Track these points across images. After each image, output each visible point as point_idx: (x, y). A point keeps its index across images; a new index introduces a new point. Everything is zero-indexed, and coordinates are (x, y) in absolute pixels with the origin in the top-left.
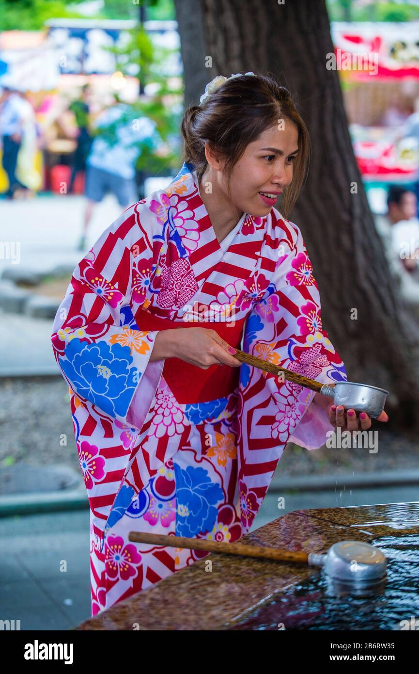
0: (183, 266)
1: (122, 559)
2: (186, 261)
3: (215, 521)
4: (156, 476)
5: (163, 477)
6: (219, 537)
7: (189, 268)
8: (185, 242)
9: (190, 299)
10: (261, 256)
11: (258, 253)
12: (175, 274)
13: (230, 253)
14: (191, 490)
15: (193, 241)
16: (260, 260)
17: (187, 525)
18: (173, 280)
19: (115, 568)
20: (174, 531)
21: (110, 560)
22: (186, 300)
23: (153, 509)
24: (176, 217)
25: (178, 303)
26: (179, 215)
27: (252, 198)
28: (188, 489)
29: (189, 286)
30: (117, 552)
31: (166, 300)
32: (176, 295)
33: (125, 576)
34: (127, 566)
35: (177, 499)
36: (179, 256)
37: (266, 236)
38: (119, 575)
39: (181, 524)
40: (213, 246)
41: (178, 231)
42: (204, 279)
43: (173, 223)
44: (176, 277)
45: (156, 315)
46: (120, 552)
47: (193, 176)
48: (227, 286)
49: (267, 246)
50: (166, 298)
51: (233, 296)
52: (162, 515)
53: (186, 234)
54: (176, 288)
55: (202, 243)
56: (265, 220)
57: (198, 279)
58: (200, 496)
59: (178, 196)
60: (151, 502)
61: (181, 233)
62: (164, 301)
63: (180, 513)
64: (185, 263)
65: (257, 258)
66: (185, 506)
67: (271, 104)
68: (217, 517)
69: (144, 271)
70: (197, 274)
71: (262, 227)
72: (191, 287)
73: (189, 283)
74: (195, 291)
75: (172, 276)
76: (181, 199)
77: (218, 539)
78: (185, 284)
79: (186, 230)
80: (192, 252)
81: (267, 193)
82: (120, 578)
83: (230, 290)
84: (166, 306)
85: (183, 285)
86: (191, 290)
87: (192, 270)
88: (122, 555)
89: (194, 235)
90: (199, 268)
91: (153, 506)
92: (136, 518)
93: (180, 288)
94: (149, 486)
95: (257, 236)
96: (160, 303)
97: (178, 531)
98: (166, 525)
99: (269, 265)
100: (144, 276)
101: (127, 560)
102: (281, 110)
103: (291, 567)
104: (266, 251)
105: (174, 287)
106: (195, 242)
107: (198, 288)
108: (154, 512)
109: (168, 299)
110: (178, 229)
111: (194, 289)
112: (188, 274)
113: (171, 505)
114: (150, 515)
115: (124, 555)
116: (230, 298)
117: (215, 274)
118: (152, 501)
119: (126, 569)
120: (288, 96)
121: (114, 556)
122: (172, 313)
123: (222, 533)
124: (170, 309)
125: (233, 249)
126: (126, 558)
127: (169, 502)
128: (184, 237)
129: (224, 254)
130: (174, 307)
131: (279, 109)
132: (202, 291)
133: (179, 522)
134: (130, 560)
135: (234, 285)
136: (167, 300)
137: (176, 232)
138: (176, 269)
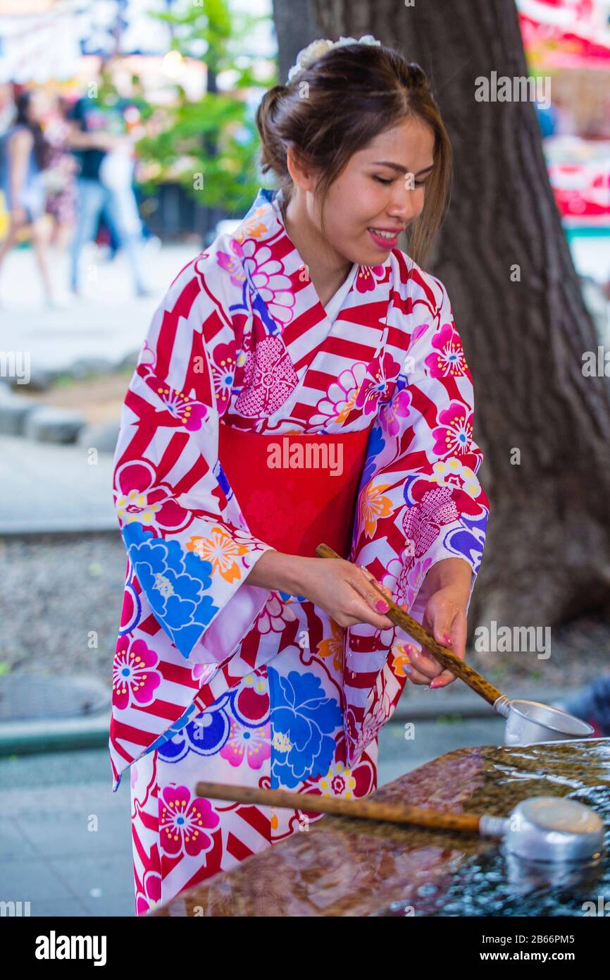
0: (274, 350)
1: (188, 822)
2: (279, 340)
3: (332, 759)
4: (240, 688)
5: (250, 689)
6: (339, 785)
7: (283, 351)
8: (273, 311)
9: (286, 398)
10: (388, 324)
11: (383, 320)
12: (262, 362)
13: (342, 323)
14: (293, 710)
15: (286, 309)
16: (386, 330)
17: (289, 765)
18: (260, 371)
19: (176, 838)
20: (269, 776)
21: (169, 825)
22: (281, 402)
23: (235, 740)
24: (255, 273)
25: (269, 407)
26: (260, 270)
27: (357, 238)
28: (289, 708)
29: (284, 379)
30: (180, 812)
31: (249, 403)
32: (265, 395)
33: (193, 849)
34: (196, 833)
35: (273, 723)
36: (267, 333)
37: (393, 294)
38: (183, 849)
39: (279, 764)
40: (316, 314)
41: (261, 295)
42: (306, 366)
43: (252, 282)
44: (264, 366)
45: (234, 426)
46: (184, 812)
47: (274, 207)
48: (341, 374)
49: (394, 308)
50: (250, 400)
51: (351, 389)
52: (249, 749)
53: (274, 297)
54: (265, 383)
55: (300, 310)
56: (389, 270)
57: (297, 367)
58: (308, 720)
59: (255, 241)
60: (231, 729)
61: (266, 296)
62: (246, 405)
63: (277, 747)
64: (276, 343)
65: (382, 327)
66: (286, 736)
67: (394, 92)
68: (334, 753)
69: (223, 363)
70: (295, 360)
71: (386, 280)
72: (287, 380)
73: (284, 374)
74: (293, 386)
75: (258, 365)
76: (259, 245)
77: (336, 788)
78: (278, 376)
79: (273, 292)
80: (285, 326)
81: (381, 229)
82: (185, 853)
83: (346, 381)
84: (250, 414)
85: (275, 378)
86: (287, 385)
87: (288, 354)
88: (187, 816)
89: (286, 298)
90: (297, 350)
91: (235, 735)
92: (209, 755)
93: (271, 384)
94: (229, 703)
95: (380, 293)
96: (240, 408)
97: (274, 775)
98: (256, 765)
99: (400, 339)
100: (224, 371)
101: (196, 823)
102: (409, 103)
103: (453, 838)
104: (394, 318)
105: (262, 382)
106: (288, 309)
107: (298, 381)
108: (237, 746)
109: (253, 401)
110: (261, 292)
111: (292, 382)
112: (283, 360)
113: (263, 734)
114: (231, 749)
115: (191, 815)
116: (347, 393)
117: (322, 355)
118: (233, 728)
119: (194, 838)
120: (421, 79)
121: (175, 819)
122: (260, 424)
123: (341, 778)
124: (256, 417)
125: (345, 315)
126: (195, 820)
127: (261, 729)
128: (271, 302)
129: (332, 324)
130: (263, 414)
131: (405, 101)
132: (305, 384)
133: (276, 761)
134: (200, 823)
135: (351, 372)
136: (252, 404)
137: (258, 296)
138: (262, 353)
